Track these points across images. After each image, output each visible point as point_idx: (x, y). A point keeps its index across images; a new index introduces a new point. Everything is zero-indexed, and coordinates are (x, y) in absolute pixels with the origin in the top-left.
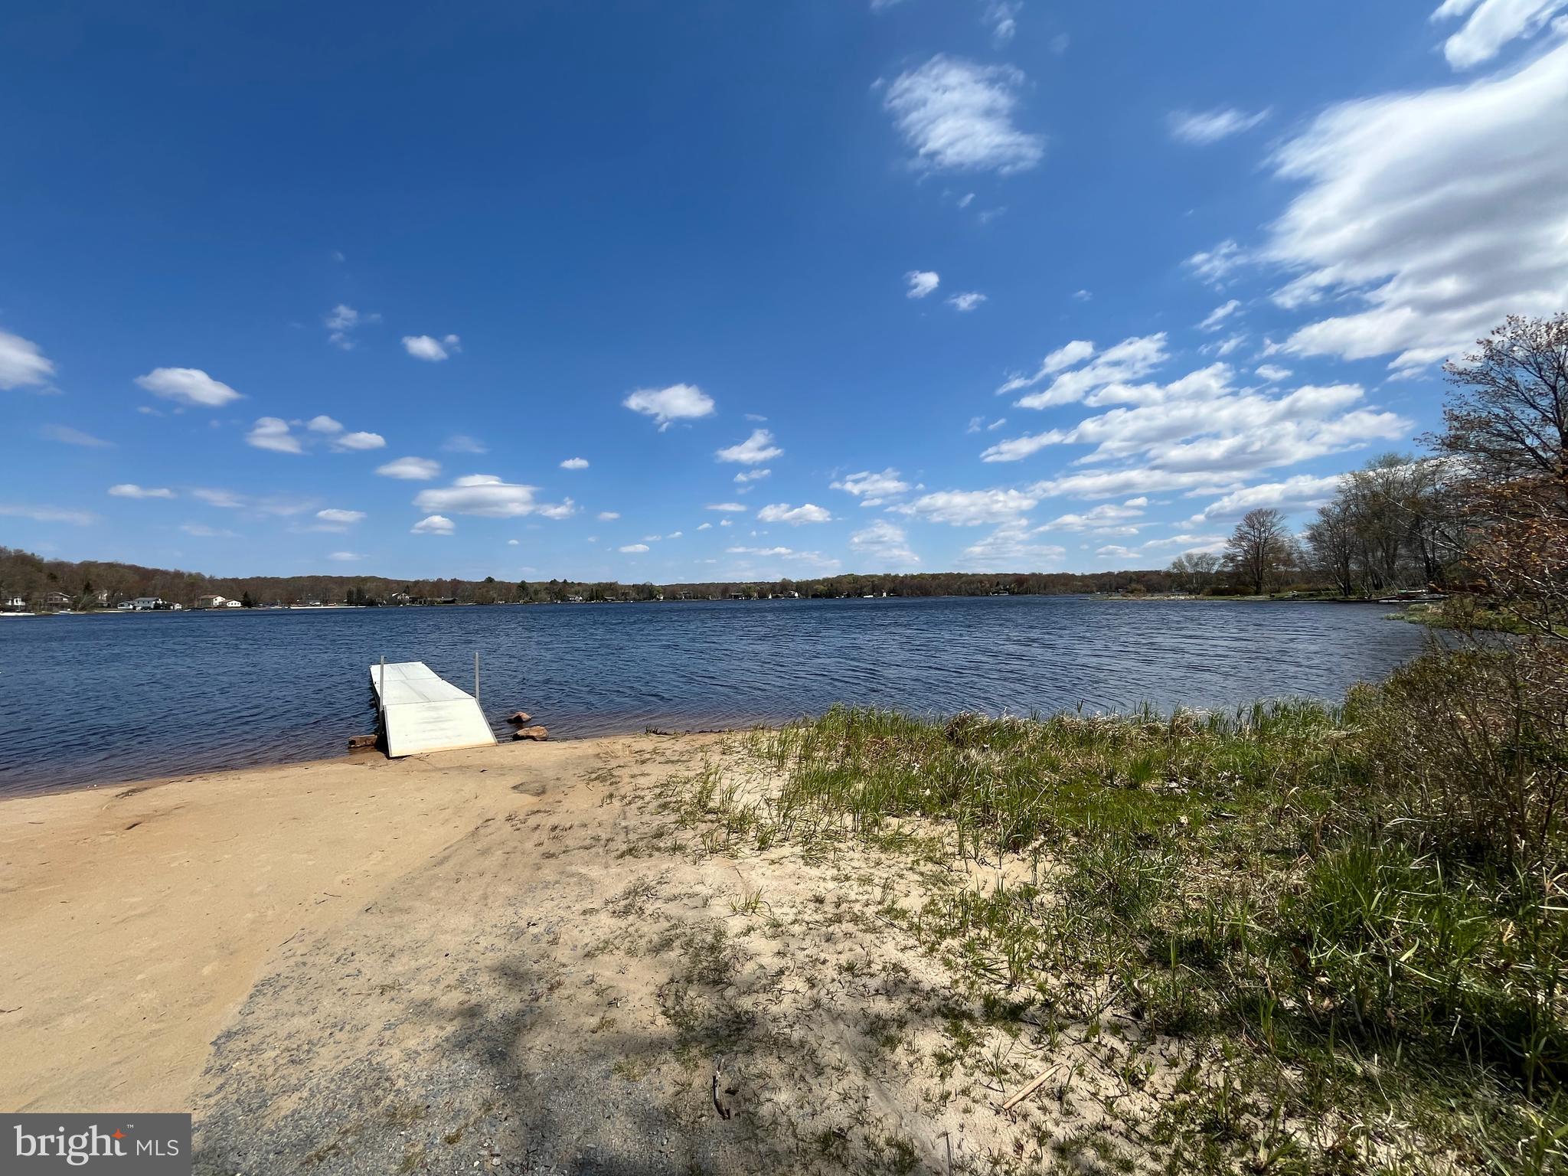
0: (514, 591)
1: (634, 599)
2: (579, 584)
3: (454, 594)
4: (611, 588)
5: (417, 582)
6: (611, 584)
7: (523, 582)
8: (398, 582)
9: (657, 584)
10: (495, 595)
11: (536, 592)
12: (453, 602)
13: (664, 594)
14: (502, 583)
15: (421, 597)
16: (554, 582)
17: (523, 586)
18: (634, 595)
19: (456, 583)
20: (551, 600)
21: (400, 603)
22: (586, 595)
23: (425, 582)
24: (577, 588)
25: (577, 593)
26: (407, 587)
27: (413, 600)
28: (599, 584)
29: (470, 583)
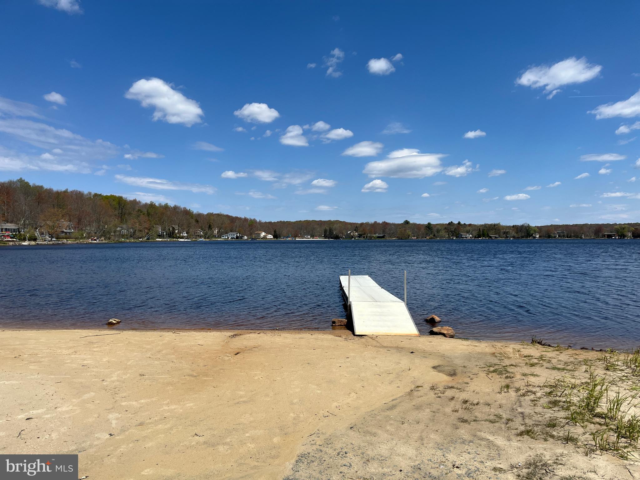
0: (423, 230)
1: (514, 237)
2: (470, 225)
3: (384, 232)
4: (495, 228)
5: (362, 224)
6: (495, 225)
7: (429, 224)
8: (351, 224)
9: (533, 224)
10: (410, 233)
11: (438, 231)
12: (383, 237)
13: (539, 233)
14: (415, 224)
15: (364, 234)
16: (451, 224)
17: (429, 227)
18: (513, 233)
19: (385, 224)
20: (449, 237)
21: (352, 237)
22: (475, 233)
23: (367, 224)
24: (468, 228)
25: (468, 232)
26: (356, 227)
27: (360, 236)
28: (485, 225)
29: (394, 224)
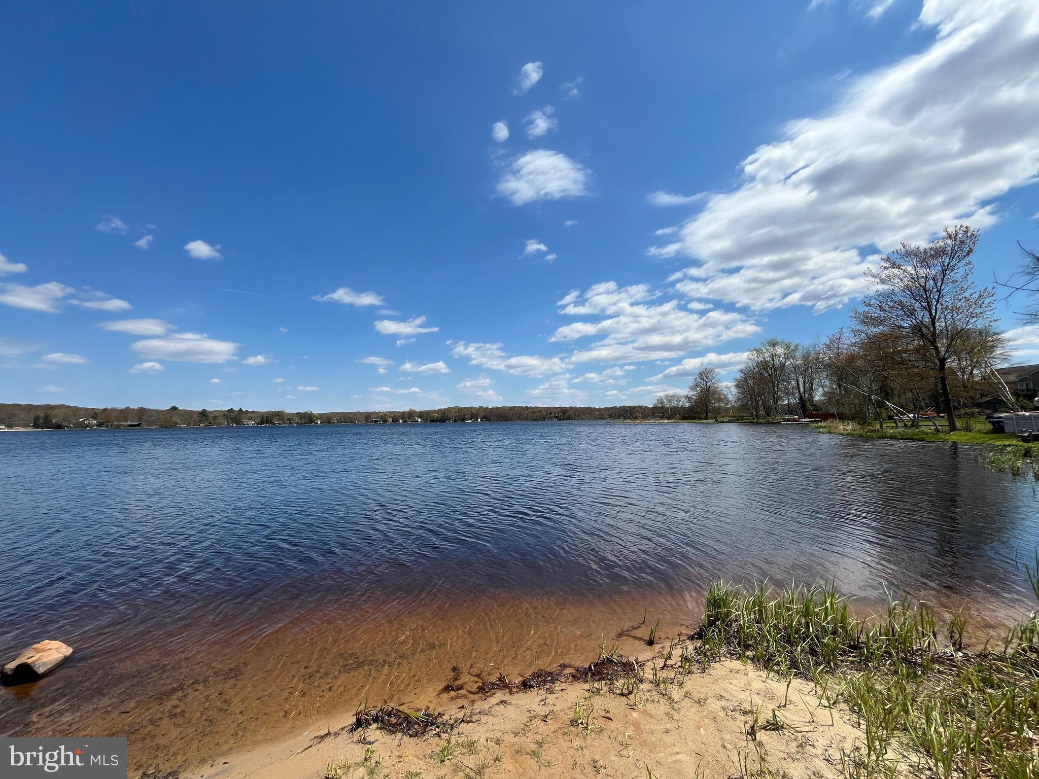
0: (195, 417)
1: (297, 423)
2: (253, 412)
3: (140, 419)
4: (279, 415)
5: (105, 410)
6: (279, 412)
7: (204, 410)
8: (86, 409)
9: (315, 412)
10: (178, 420)
11: (215, 418)
12: (139, 425)
13: (321, 419)
14: (185, 411)
15: (108, 422)
16: (231, 411)
17: (204, 413)
18: (297, 420)
19: (142, 411)
20: (228, 424)
21: (87, 426)
22: (258, 420)
23: (113, 410)
24: (250, 415)
25: (250, 419)
26: (94, 414)
27: (100, 425)
28: (269, 412)
29: (156, 411)
